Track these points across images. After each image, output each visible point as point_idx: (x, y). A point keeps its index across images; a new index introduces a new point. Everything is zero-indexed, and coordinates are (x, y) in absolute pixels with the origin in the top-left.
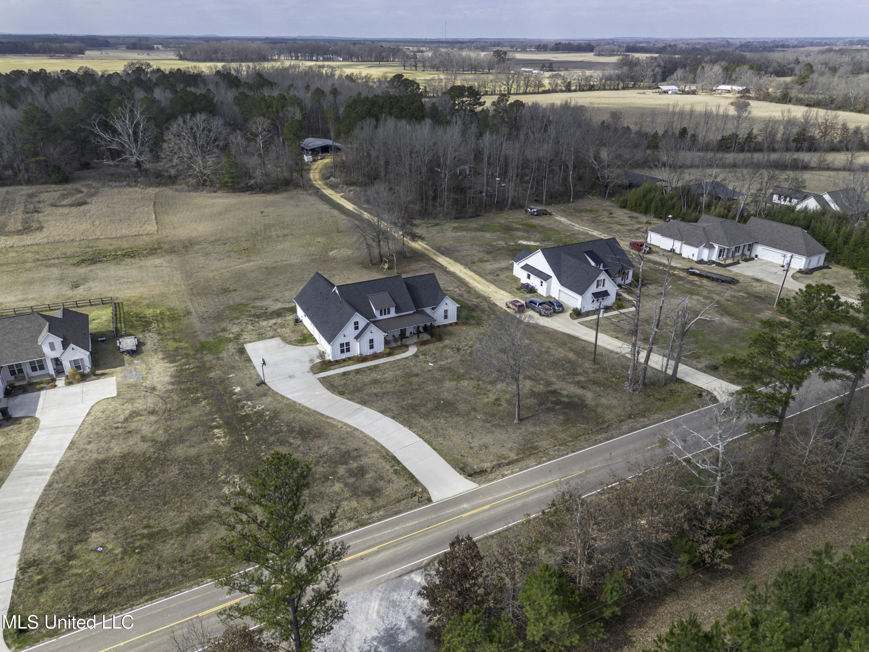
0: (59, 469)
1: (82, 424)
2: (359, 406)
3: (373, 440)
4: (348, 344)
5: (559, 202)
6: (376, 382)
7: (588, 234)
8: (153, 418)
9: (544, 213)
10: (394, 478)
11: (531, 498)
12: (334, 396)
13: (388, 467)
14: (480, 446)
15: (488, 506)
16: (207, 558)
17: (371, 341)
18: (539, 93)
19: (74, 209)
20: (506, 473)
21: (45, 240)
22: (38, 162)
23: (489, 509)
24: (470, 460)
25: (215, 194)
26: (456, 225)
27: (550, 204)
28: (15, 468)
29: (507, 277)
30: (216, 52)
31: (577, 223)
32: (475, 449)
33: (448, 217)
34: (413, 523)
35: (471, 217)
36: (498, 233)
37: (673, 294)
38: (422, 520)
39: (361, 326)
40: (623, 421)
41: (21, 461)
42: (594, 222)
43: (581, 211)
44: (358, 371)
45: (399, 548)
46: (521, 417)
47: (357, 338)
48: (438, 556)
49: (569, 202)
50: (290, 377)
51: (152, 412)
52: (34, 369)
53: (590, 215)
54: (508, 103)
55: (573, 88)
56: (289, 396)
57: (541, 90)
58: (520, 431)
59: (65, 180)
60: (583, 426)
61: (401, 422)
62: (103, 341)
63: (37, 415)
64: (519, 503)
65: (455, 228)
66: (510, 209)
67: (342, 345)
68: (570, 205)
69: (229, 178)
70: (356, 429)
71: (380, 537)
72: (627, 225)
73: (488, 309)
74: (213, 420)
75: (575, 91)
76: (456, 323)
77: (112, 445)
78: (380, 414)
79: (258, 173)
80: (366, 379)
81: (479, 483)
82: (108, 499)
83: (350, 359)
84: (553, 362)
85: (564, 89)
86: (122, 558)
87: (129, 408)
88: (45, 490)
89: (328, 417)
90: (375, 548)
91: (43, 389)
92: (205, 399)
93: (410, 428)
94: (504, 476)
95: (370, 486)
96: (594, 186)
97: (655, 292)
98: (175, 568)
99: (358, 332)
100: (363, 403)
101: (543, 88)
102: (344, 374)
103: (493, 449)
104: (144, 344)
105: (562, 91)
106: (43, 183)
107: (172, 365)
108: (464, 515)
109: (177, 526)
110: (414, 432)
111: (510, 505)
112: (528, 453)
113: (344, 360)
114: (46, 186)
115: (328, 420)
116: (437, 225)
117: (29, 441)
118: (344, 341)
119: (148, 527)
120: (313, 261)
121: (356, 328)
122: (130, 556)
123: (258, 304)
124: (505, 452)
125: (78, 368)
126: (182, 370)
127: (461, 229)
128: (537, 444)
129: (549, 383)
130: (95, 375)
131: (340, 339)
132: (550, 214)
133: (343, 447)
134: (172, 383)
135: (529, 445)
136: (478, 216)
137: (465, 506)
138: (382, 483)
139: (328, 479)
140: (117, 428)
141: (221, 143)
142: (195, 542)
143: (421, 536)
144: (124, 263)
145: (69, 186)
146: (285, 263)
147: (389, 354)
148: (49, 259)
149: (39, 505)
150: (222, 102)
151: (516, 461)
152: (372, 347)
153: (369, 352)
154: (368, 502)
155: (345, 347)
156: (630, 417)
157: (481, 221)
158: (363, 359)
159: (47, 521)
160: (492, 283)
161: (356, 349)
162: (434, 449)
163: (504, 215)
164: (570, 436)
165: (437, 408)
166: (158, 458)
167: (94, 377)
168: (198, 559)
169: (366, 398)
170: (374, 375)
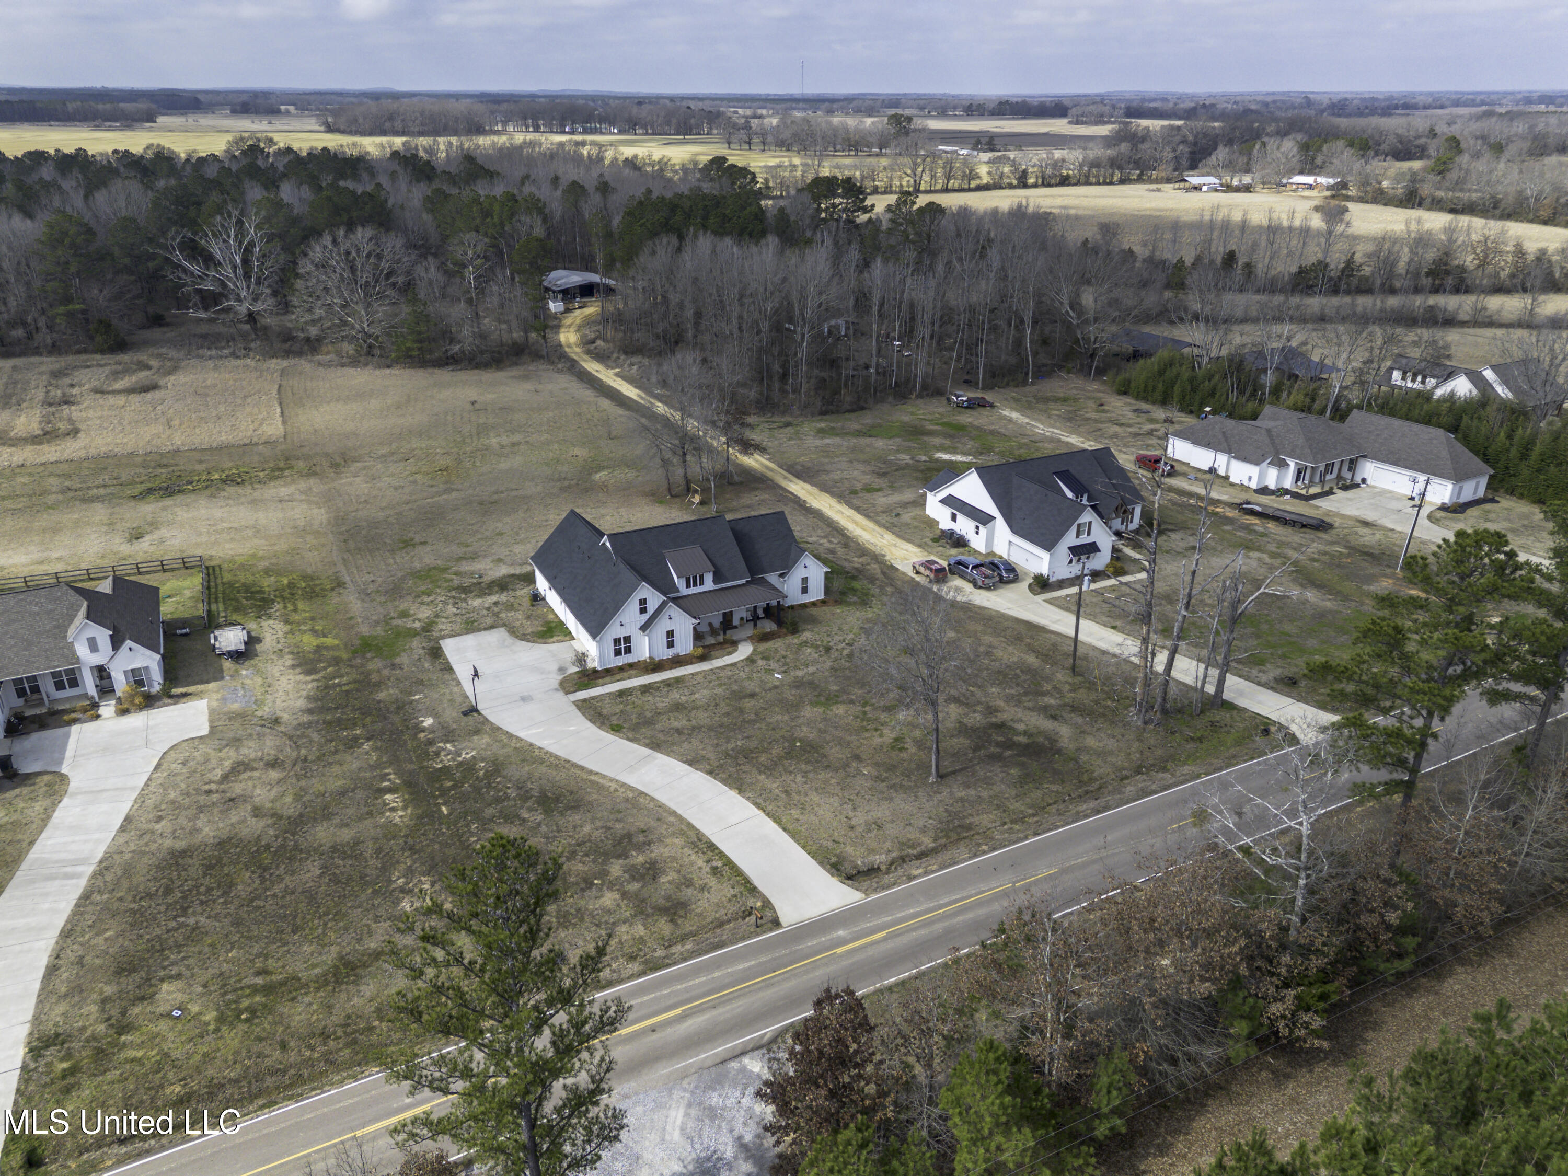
0: (104, 866)
1: (146, 785)
2: (649, 752)
3: (674, 813)
4: (628, 639)
5: (1008, 385)
6: (678, 707)
7: (1059, 441)
8: (274, 774)
9: (982, 404)
10: (712, 882)
11: (960, 919)
12: (602, 734)
13: (700, 863)
14: (867, 824)
15: (883, 934)
16: (371, 1029)
17: (670, 634)
18: (970, 190)
19: (135, 399)
20: (914, 873)
21: (82, 454)
22: (70, 315)
23: (885, 939)
24: (849, 850)
25: (388, 371)
26: (823, 425)
27: (992, 388)
28: (24, 866)
29: (914, 518)
30: (391, 118)
31: (1040, 421)
32: (859, 829)
33: (808, 411)
34: (746, 965)
35: (849, 411)
36: (898, 440)
37: (1214, 549)
38: (763, 959)
39: (652, 607)
40: (1126, 778)
41: (34, 854)
42: (1070, 420)
43: (1046, 400)
44: (646, 689)
45: (720, 1010)
46: (942, 771)
47: (644, 628)
48: (792, 1024)
49: (1025, 383)
50: (524, 699)
51: (274, 764)
52: (59, 686)
53: (1064, 408)
54: (915, 207)
55: (1031, 181)
56: (522, 734)
57: (973, 184)
58: (939, 797)
59: (119, 346)
60: (1054, 788)
61: (724, 781)
62: (186, 635)
63: (64, 770)
64: (939, 927)
65: (821, 432)
66: (920, 396)
67: (617, 641)
68: (1027, 389)
69: (415, 341)
70: (642, 793)
71: (686, 990)
72: (1130, 426)
73: (881, 576)
74: (384, 777)
75: (1035, 186)
76: (823, 602)
77: (199, 823)
78: (686, 767)
79: (466, 331)
80: (661, 702)
81: (866, 892)
82: (191, 921)
83: (631, 666)
84: (999, 672)
85: (1015, 182)
86: (217, 1030)
87: (230, 756)
88: (77, 905)
89: (592, 772)
90: (678, 1011)
91: (75, 721)
92: (368, 739)
93: (741, 791)
94: (911, 878)
95: (668, 898)
96: (1070, 355)
97: (1183, 545)
98: (313, 1049)
99: (646, 617)
100: (656, 746)
101: (978, 182)
102: (622, 693)
103: (892, 830)
104: (258, 640)
105: (1011, 186)
106: (79, 352)
107: (309, 678)
108: (839, 950)
109: (317, 971)
110: (748, 799)
111: (923, 932)
112: (954, 836)
113: (621, 669)
114: (84, 357)
115: (593, 778)
116: (788, 425)
117: (49, 817)
118: (621, 633)
119: (263, 972)
120: (564, 490)
121: (643, 610)
122: (232, 1026)
123: (466, 567)
124: (913, 834)
125: (140, 683)
126: (327, 687)
127: (831, 432)
128: (971, 820)
129: (991, 710)
130: (170, 697)
131: (614, 631)
132: (992, 406)
133: (618, 826)
134: (310, 711)
135: (957, 823)
136: (862, 408)
137: (841, 933)
138: (689, 892)
139: (592, 884)
140: (209, 792)
141: (401, 280)
142: (349, 999)
143: (760, 989)
144: (223, 494)
145: (125, 358)
146: (515, 493)
147: (703, 658)
148: (88, 488)
149: (67, 934)
150: (402, 207)
151: (933, 852)
152: (671, 645)
153: (668, 654)
154: (664, 926)
156: (1138, 772)
157: (868, 419)
158: (655, 666)
159: (80, 962)
160: (887, 528)
161: (643, 649)
162: (785, 830)
163: (909, 408)
164: (1031, 806)
165: (789, 755)
166: (283, 846)
167: (167, 701)
168: (355, 1031)
169: (661, 736)
170: (676, 695)
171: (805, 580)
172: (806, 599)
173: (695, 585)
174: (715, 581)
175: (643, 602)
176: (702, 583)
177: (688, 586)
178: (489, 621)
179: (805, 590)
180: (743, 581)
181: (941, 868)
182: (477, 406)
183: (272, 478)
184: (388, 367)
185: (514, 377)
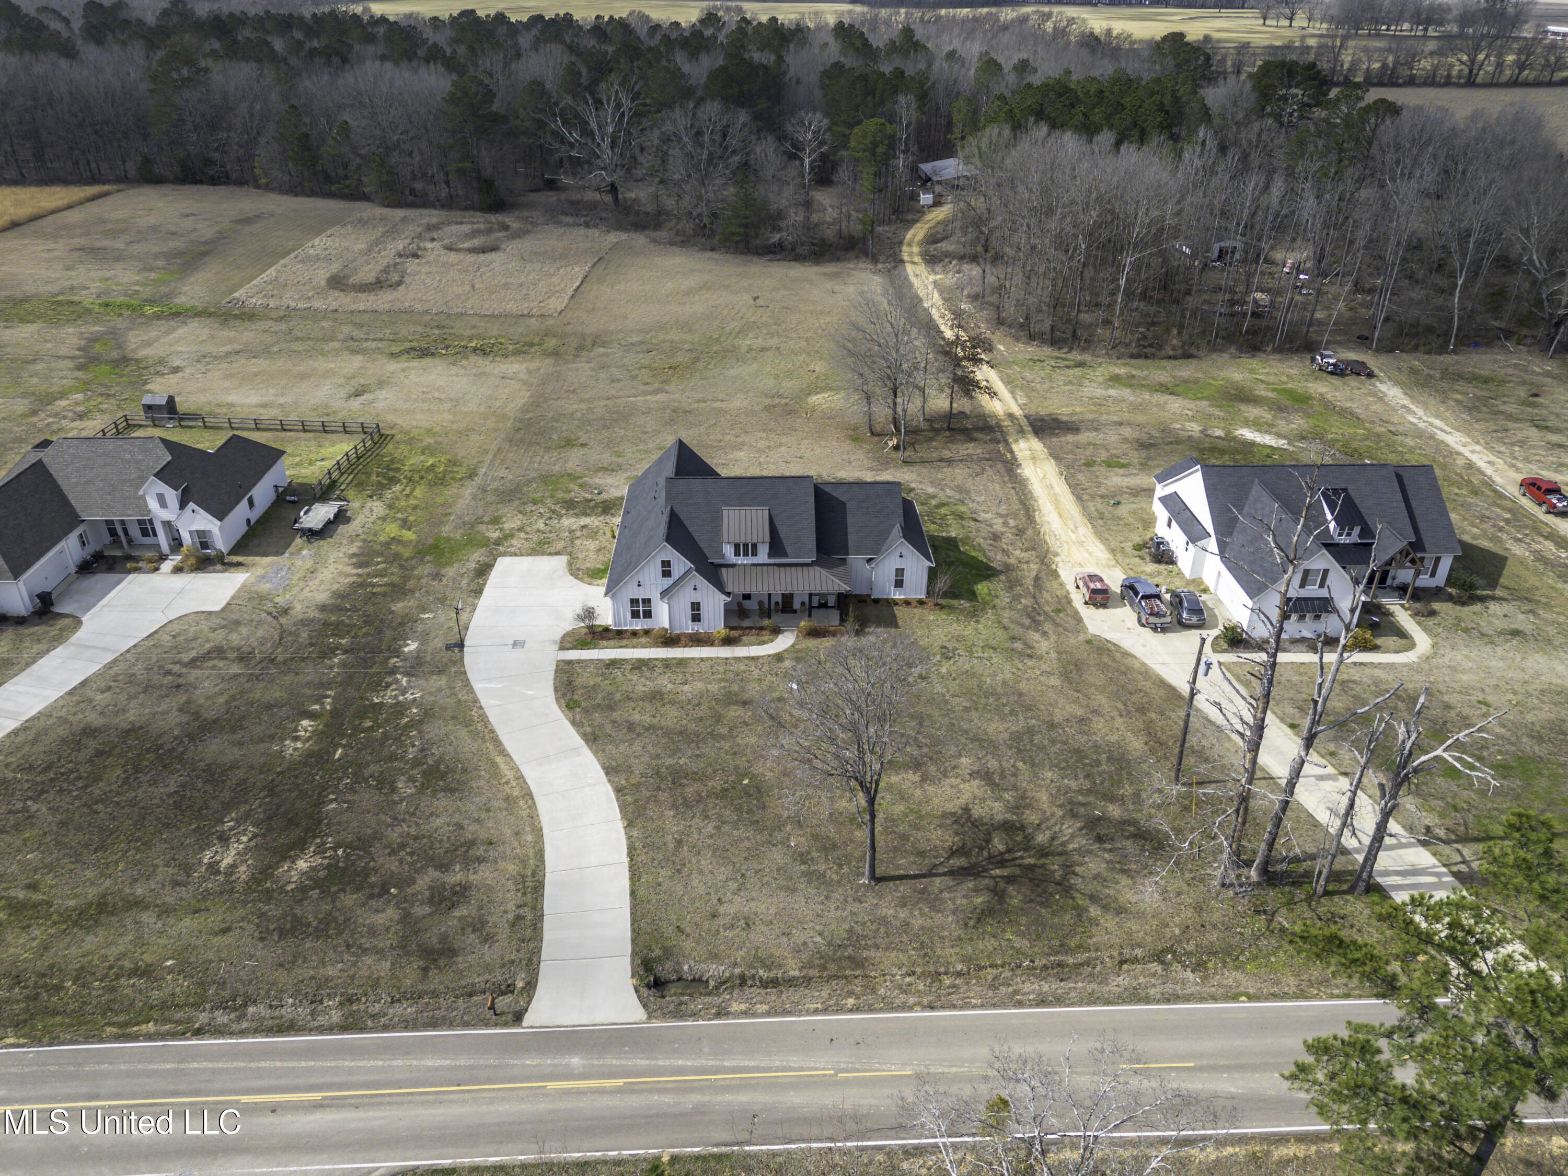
1: (128, 651)
2: (579, 741)
3: (538, 832)
4: (647, 601)
5: (1416, 349)
6: (656, 696)
7: (1432, 437)
8: (235, 669)
9: (1361, 371)
10: (504, 932)
11: (728, 1097)
12: (555, 707)
13: (511, 906)
14: (736, 918)
15: (620, 1082)
16: (59, 988)
17: (696, 606)
19: (471, 258)
20: (735, 1007)
21: (387, 307)
22: (461, 172)
23: (617, 1091)
24: (688, 945)
25: (709, 255)
26: (1122, 371)
27: (1390, 350)
29: (1133, 513)
31: (1425, 406)
32: (721, 921)
33: (1118, 350)
34: (439, 1063)
35: (1169, 358)
36: (1204, 403)
37: (1549, 642)
38: (463, 1061)
39: (676, 571)
40: (1135, 961)
42: (1470, 410)
43: (1459, 377)
44: (640, 665)
45: (361, 1114)
46: (879, 872)
47: (664, 594)
48: (418, 1167)
49: (1442, 349)
50: (515, 644)
51: (244, 658)
52: (144, 533)
53: (1473, 391)
54: (1362, 104)
56: (477, 686)
58: (855, 907)
60: (1022, 943)
61: (623, 808)
62: (293, 502)
63: (85, 618)
64: (691, 1100)
65: (1115, 379)
66: (1279, 350)
67: (634, 602)
68: (1439, 358)
69: (741, 226)
70: (529, 795)
71: (350, 1071)
72: (1557, 431)
73: (1029, 582)
74: (319, 700)
76: (921, 602)
77: (133, 704)
78: (601, 773)
79: (796, 216)
80: (642, 685)
81: (651, 1014)
82: (35, 807)
83: (647, 632)
84: (1078, 751)
87: (219, 637)
89: (503, 752)
90: (317, 1096)
91: (135, 570)
92: (346, 652)
93: (630, 825)
94: (722, 1013)
95: (444, 938)
96: (1526, 320)
97: (1500, 624)
99: (668, 582)
100: (592, 739)
102: (613, 663)
103: (757, 937)
104: (348, 520)
107: (355, 571)
108: (552, 1085)
109: (72, 903)
110: (629, 838)
111: (668, 1099)
112: (833, 968)
113: (634, 634)
114: (467, 213)
115: (499, 760)
116: (1081, 365)
117: (34, 662)
118: (641, 595)
119: (33, 887)
120: (767, 408)
121: (666, 574)
123: (598, 480)
124: (782, 950)
125: (205, 545)
126: (362, 585)
127: (1128, 382)
128: (872, 953)
129: (1022, 803)
130: (224, 564)
131: (631, 590)
132: (1371, 375)
133: (472, 828)
134: (323, 608)
135: (849, 951)
136: (1189, 356)
137: (576, 1061)
138: (472, 938)
139: (387, 892)
140: (169, 673)
142: (68, 946)
143: (423, 1103)
144: (464, 362)
146: (718, 405)
147: (728, 641)
148: (367, 340)
151: (791, 982)
152: (696, 618)
153: (690, 628)
154: (410, 977)
155: (640, 608)
156: (1158, 957)
157: (1186, 370)
158: (671, 639)
160: (1090, 519)
161: (662, 616)
162: (633, 893)
163: (1254, 363)
164: (966, 959)
165: (723, 794)
166: (173, 749)
167: (219, 567)
168: (45, 985)
169: (608, 728)
170: (665, 682)
171: (900, 572)
172: (898, 595)
173: (746, 554)
174: (770, 555)
175: (666, 564)
176: (755, 554)
177: (737, 553)
178: (560, 545)
179: (899, 584)
180: (809, 560)
181: (768, 1014)
182: (760, 302)
183: (516, 353)
184: (712, 250)
185: (825, 274)
